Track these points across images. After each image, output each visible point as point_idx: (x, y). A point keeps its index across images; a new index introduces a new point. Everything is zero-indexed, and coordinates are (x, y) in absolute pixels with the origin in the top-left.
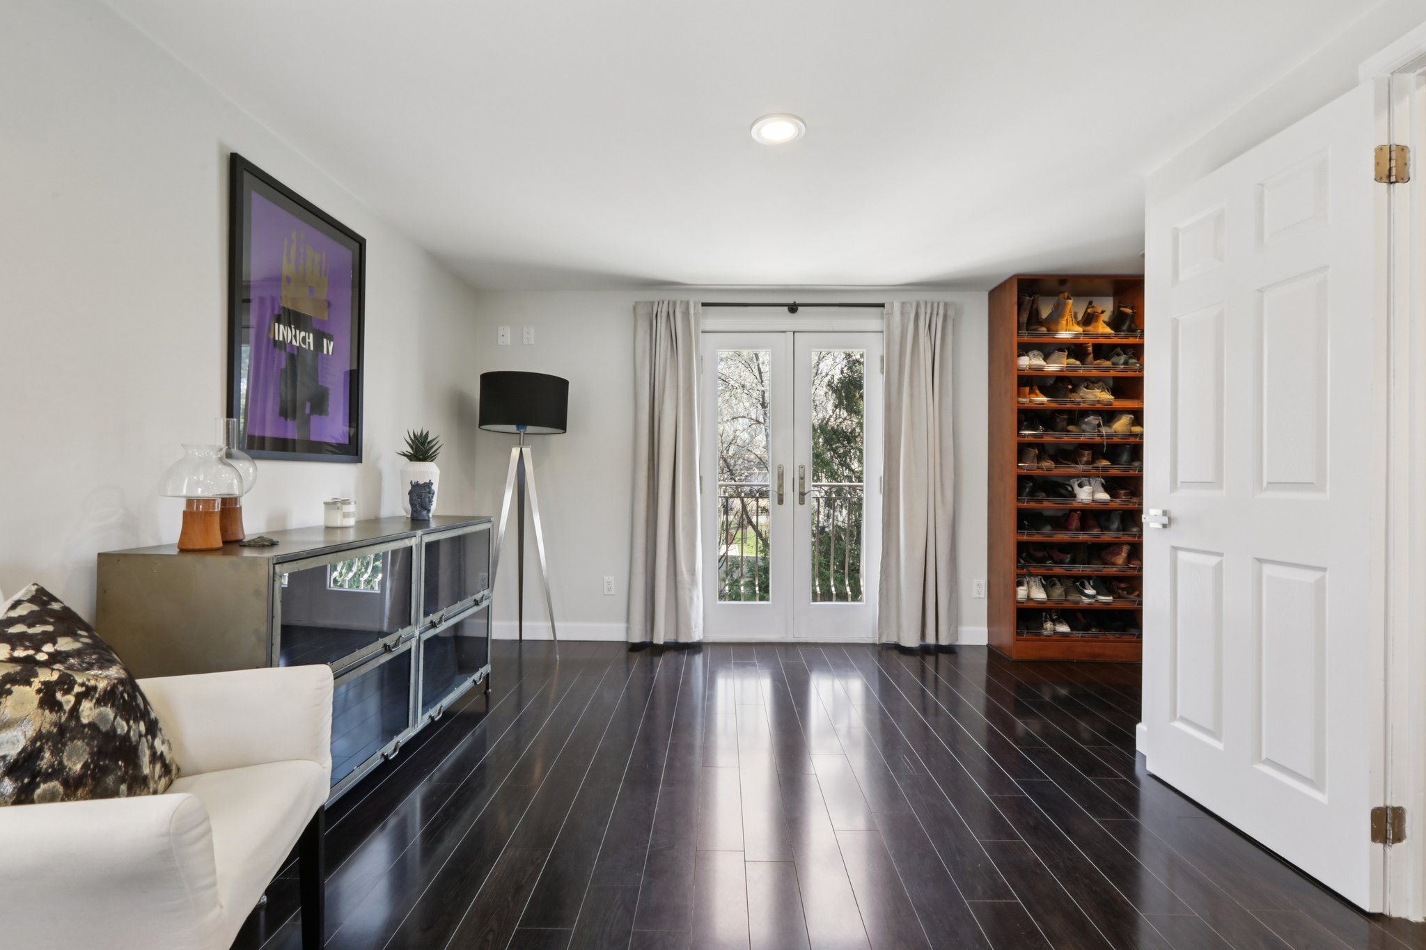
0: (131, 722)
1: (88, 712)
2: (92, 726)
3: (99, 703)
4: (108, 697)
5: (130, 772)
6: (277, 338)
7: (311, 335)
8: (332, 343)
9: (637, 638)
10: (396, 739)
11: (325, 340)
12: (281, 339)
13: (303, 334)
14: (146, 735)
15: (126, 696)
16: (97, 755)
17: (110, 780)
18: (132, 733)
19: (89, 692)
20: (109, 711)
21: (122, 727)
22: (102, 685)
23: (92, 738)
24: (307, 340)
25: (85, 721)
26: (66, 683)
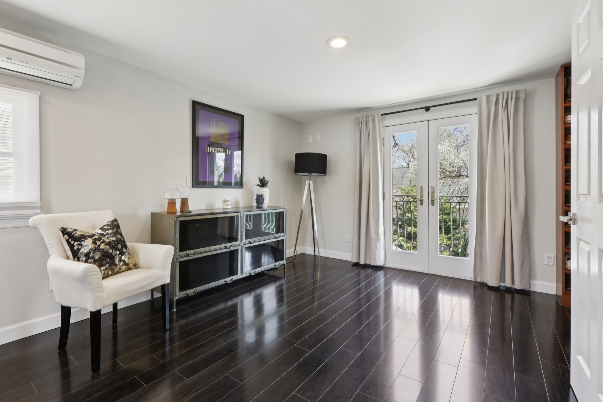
0: (114, 251)
1: (102, 246)
2: (103, 249)
3: (106, 245)
4: (109, 244)
5: (111, 262)
6: (209, 151)
7: (222, 149)
8: (230, 151)
9: (354, 261)
10: (232, 277)
11: (227, 150)
12: (210, 151)
13: (219, 149)
14: (119, 255)
15: (114, 245)
16: (102, 256)
17: (104, 262)
18: (113, 253)
19: (104, 242)
20: (108, 247)
21: (110, 251)
22: (107, 241)
23: (102, 252)
24: (221, 151)
25: (101, 248)
26: (99, 239)
